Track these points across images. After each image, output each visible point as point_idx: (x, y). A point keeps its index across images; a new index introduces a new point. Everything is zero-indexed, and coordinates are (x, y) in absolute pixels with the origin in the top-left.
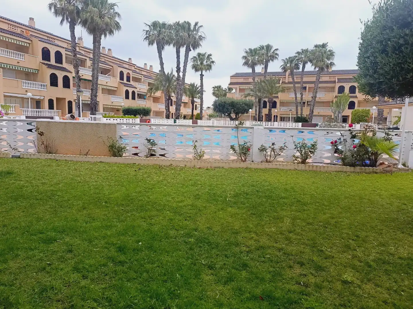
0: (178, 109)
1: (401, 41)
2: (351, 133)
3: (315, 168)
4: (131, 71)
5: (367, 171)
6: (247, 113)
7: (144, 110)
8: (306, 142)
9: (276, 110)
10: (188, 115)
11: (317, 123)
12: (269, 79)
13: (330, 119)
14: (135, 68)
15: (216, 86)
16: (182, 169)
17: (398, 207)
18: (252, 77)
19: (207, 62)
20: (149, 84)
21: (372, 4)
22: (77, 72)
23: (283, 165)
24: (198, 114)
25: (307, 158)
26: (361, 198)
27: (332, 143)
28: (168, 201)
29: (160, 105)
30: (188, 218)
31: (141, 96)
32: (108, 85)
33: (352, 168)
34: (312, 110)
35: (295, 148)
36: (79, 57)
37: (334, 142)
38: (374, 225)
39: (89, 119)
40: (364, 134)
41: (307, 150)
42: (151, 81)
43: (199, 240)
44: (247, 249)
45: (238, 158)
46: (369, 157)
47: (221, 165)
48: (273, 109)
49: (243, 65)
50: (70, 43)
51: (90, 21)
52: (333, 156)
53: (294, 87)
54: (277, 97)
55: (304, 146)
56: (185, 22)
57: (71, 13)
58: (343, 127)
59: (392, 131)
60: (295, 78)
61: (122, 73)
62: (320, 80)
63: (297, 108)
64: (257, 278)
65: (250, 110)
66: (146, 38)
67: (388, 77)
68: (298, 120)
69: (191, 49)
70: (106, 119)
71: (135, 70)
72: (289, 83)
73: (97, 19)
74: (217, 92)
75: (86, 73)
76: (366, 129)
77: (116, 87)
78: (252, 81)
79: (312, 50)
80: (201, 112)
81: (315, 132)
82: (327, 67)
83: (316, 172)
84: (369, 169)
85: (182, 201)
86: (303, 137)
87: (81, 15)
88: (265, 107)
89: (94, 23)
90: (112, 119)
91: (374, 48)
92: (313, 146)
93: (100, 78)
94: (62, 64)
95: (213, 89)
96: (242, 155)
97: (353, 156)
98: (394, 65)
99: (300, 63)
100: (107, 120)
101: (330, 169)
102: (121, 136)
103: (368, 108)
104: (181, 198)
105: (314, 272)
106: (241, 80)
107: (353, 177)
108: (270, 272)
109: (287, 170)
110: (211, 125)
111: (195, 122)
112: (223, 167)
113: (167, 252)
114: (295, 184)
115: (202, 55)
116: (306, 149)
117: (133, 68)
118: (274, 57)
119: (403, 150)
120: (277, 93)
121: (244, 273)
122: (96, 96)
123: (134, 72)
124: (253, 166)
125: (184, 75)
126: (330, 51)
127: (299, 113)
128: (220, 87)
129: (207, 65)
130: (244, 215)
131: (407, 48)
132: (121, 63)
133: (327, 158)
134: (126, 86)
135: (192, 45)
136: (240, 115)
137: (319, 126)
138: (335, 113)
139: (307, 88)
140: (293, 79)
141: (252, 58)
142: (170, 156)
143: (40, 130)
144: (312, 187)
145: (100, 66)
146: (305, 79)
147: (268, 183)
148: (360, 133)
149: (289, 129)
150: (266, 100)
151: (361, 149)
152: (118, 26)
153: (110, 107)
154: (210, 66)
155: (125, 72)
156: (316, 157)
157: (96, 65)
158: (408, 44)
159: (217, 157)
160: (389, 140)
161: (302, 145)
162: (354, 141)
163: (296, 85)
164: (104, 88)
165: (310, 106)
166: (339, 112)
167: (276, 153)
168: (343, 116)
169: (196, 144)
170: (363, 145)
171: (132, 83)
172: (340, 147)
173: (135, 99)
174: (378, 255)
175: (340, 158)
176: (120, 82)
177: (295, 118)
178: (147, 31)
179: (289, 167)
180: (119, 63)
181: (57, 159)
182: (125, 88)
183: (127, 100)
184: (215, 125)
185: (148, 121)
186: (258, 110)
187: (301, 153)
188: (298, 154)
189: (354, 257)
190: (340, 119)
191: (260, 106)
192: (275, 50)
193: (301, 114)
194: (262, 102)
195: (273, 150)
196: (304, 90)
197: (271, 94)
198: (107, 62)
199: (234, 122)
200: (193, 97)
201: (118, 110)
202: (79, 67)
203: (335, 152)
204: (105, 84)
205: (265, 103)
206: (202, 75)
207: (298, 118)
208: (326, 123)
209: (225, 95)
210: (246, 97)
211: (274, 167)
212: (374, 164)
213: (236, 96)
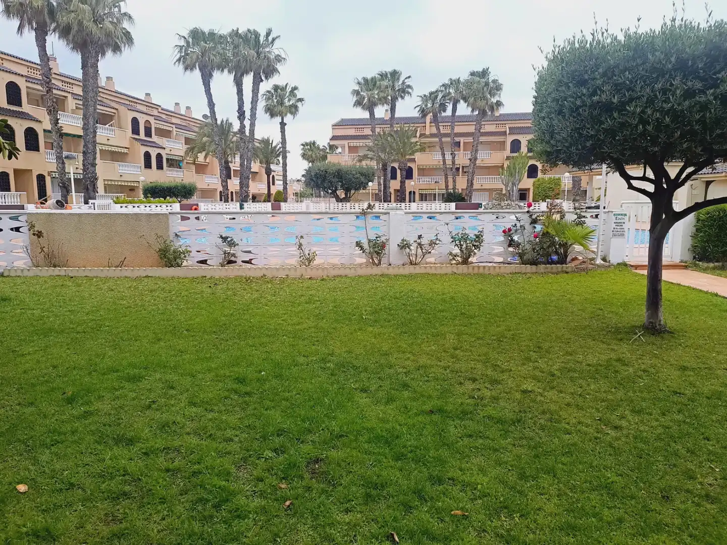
0: (244, 185)
1: (578, 103)
2: (531, 216)
3: (481, 270)
4: (153, 118)
5: (554, 270)
6: (365, 188)
7: (184, 187)
8: (467, 232)
9: (413, 183)
10: (261, 195)
11: (479, 202)
12: (399, 129)
13: (499, 197)
14: (159, 112)
15: (308, 141)
16: (282, 281)
17: (592, 312)
18: (370, 126)
19: (289, 100)
20: (187, 141)
21: (545, 53)
22: (56, 122)
23: (436, 267)
24: (279, 193)
25: (469, 257)
26: (545, 305)
27: (504, 232)
28: (279, 324)
29: (208, 177)
30: (316, 343)
31: (174, 163)
32: (110, 143)
33: (534, 267)
34: (472, 181)
35: (453, 242)
36: (55, 94)
37: (507, 230)
38: (560, 334)
39: (90, 207)
40: (549, 217)
41: (470, 243)
42: (192, 135)
43: (341, 366)
44: (405, 370)
45: (368, 261)
46: (556, 249)
47: (342, 272)
48: (407, 181)
49: (354, 105)
50: (39, 67)
51: (75, 28)
52: (506, 251)
53: (441, 143)
54: (413, 160)
55: (465, 237)
56: (249, 30)
57: (38, 12)
58: (520, 207)
59: (586, 211)
60: (441, 128)
61: (135, 122)
62: (481, 131)
63: (446, 178)
64: (423, 396)
65: (370, 184)
66: (179, 60)
67: (566, 145)
68: (449, 198)
69: (263, 78)
70: (119, 205)
71: (160, 115)
72: (432, 135)
73: (89, 25)
74: (310, 153)
75: (72, 123)
76: (551, 210)
77: (126, 148)
78: (371, 133)
79: (467, 81)
80: (285, 188)
81: (479, 217)
82: (492, 109)
83: (482, 276)
84: (557, 268)
85: (299, 324)
86: (463, 225)
87: (59, 16)
88: (394, 177)
89: (85, 33)
90: (130, 206)
91: (550, 107)
92: (477, 236)
93: (100, 132)
94: (20, 105)
95: (302, 147)
96: (375, 255)
97: (534, 249)
98: (572, 130)
99: (448, 101)
100: (121, 207)
101: (502, 270)
102: (178, 234)
103: (557, 176)
104: (295, 320)
105: (489, 386)
106: (351, 132)
107: (535, 279)
108: (438, 390)
109: (441, 275)
110: (304, 210)
111: (276, 207)
112: (346, 276)
113: (302, 379)
114: (455, 293)
115: (281, 90)
116: (468, 242)
117: (155, 113)
118: (404, 91)
119: (601, 238)
120: (413, 153)
121: (406, 394)
122: (94, 165)
123: (157, 118)
124: (391, 271)
125: (252, 125)
126: (494, 81)
127: (451, 186)
128: (314, 143)
129: (291, 106)
130: (392, 335)
131: (585, 111)
132: (132, 102)
133: (499, 255)
134: (145, 145)
135: (264, 72)
136: (353, 192)
137: (483, 207)
138: (506, 186)
139: (462, 144)
140: (438, 129)
141: (369, 93)
142: (259, 262)
143: (36, 229)
144: (479, 296)
145: (98, 111)
146: (458, 129)
147: (416, 294)
148: (542, 216)
149: (441, 213)
150: (396, 165)
151: (545, 240)
152: (128, 38)
153: (116, 183)
154: (296, 107)
155: (142, 119)
156: (482, 255)
157: (91, 109)
158: (586, 106)
159: (336, 261)
160: (581, 224)
161: (462, 237)
162: (535, 227)
163: (444, 139)
164: (104, 148)
165: (467, 174)
166: (513, 184)
167: (424, 251)
168: (520, 190)
169: (302, 241)
170: (547, 232)
171: (155, 138)
172: (516, 238)
173: (163, 169)
174: (563, 365)
175: (517, 253)
176: (134, 138)
177: (443, 194)
178: (181, 47)
179: (443, 272)
180: (127, 102)
181: (71, 275)
182: (144, 149)
183: (148, 170)
184: (311, 211)
185: (194, 207)
186: (382, 183)
187: (461, 248)
188: (456, 251)
189: (535, 368)
190: (516, 194)
191: (385, 175)
192: (406, 78)
193: (454, 188)
194: (389, 169)
195: (420, 245)
196: (456, 148)
197: (403, 155)
198: (105, 100)
199: (344, 205)
200: (268, 163)
201: (132, 189)
202: (59, 112)
203: (510, 245)
204: (106, 142)
205: (394, 170)
206: (283, 125)
207: (449, 194)
208: (494, 201)
209: (324, 158)
210: (360, 161)
211: (423, 271)
212: (563, 260)
213: (343, 159)
